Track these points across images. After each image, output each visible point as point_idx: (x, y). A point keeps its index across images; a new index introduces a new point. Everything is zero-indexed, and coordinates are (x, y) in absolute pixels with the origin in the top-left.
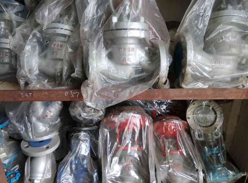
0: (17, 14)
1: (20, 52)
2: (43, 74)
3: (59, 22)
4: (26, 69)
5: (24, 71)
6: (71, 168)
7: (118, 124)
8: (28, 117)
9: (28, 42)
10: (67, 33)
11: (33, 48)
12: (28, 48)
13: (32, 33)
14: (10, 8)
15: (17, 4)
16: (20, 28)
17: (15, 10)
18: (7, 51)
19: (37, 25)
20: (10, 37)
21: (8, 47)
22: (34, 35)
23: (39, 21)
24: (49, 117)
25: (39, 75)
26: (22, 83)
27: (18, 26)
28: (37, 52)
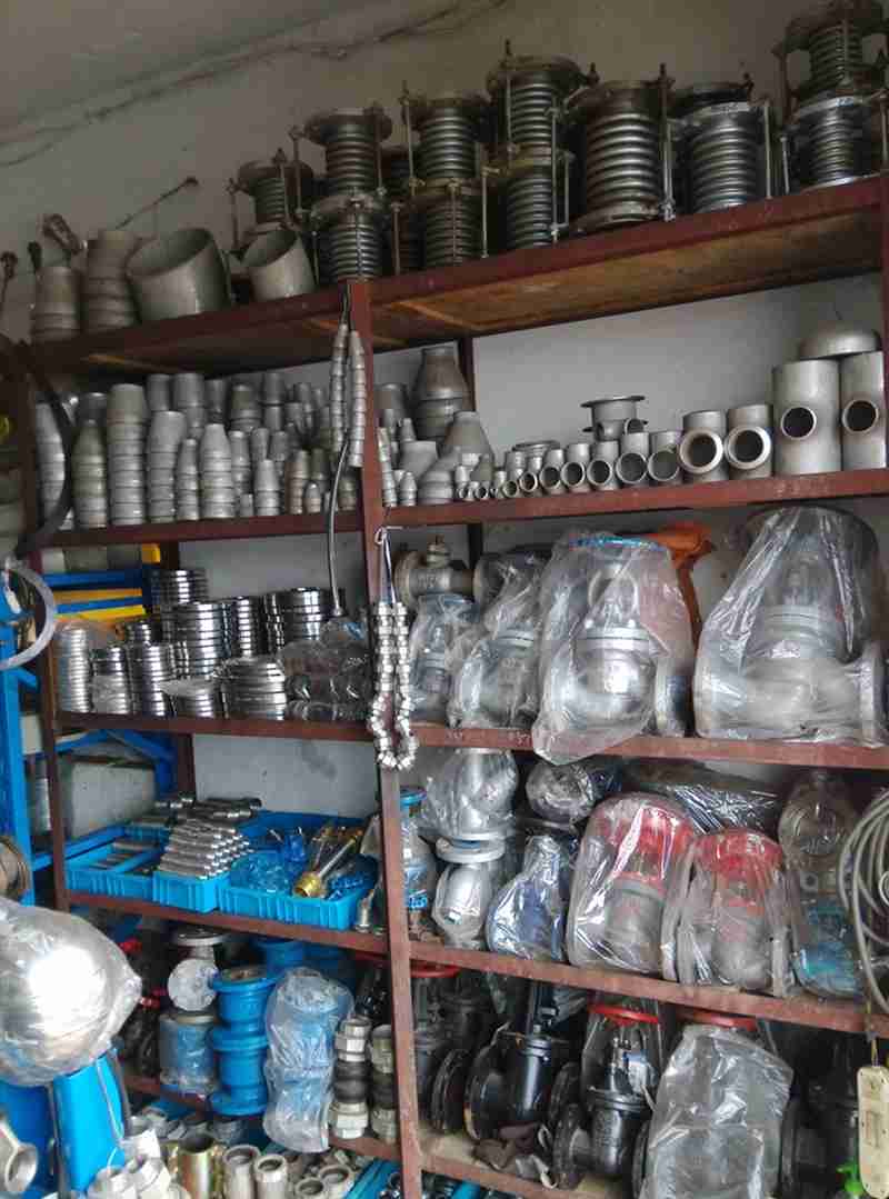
0: (461, 615)
1: (457, 671)
2: (485, 709)
3: (518, 628)
4: (461, 698)
5: (457, 703)
6: (516, 901)
7: (615, 826)
8: (455, 793)
9: (470, 658)
10: (527, 644)
11: (476, 667)
12: (468, 666)
13: (477, 645)
14: (453, 608)
15: (463, 601)
16: (461, 637)
17: (458, 611)
18: (439, 672)
19: (486, 633)
20: (447, 651)
21: (442, 666)
22: (480, 648)
23: (489, 627)
24: (490, 798)
25: (478, 711)
26: (453, 721)
27: (460, 634)
28: (480, 675)
